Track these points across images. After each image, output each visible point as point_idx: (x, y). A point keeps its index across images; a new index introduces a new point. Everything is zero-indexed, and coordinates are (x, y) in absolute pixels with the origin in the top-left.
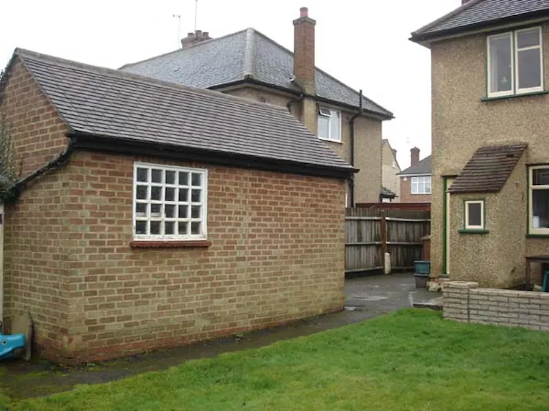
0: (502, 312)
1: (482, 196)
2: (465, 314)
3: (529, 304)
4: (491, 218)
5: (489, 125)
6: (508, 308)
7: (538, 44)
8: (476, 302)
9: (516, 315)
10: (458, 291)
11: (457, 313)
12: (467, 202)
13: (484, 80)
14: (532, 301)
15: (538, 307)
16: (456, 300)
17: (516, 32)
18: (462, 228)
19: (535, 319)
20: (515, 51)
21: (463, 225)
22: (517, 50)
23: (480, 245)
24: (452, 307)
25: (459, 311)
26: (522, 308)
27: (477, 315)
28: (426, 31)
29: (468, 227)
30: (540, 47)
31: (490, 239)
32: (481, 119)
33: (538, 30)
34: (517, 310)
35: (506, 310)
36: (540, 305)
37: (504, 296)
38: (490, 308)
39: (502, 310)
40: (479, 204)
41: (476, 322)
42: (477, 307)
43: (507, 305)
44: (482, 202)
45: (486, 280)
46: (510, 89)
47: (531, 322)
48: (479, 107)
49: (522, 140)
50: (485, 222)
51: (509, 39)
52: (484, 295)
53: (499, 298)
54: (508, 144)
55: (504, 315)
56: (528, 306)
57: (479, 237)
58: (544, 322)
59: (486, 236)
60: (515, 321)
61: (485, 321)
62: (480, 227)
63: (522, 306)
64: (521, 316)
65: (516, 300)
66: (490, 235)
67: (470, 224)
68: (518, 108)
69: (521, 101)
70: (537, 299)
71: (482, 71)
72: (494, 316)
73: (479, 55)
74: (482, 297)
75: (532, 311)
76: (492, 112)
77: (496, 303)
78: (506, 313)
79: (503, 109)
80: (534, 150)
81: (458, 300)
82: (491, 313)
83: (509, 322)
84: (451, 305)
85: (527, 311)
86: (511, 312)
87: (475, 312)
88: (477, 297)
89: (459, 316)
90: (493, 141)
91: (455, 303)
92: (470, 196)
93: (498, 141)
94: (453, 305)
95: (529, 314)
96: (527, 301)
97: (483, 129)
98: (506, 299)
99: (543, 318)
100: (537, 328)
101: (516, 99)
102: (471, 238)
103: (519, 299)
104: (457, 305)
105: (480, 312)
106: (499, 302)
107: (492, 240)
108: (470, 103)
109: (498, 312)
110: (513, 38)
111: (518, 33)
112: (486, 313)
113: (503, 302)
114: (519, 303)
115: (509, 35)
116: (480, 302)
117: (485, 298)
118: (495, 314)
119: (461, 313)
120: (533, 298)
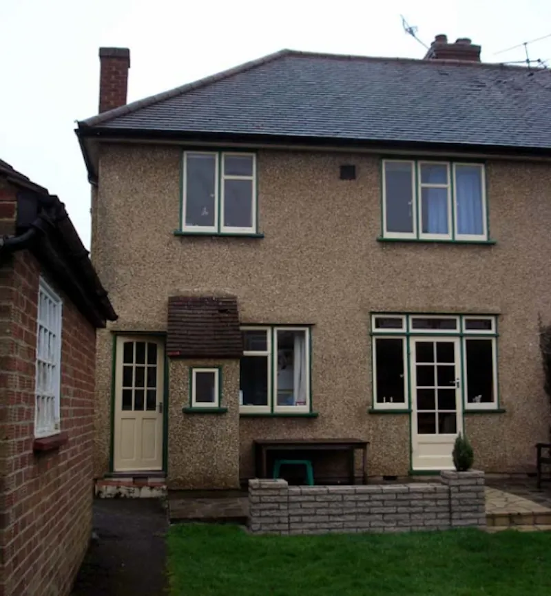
0: (334, 515)
1: (217, 363)
2: (285, 523)
3: (369, 501)
4: (230, 392)
5: (183, 267)
6: (342, 508)
7: (251, 174)
8: (298, 505)
9: (353, 518)
10: (277, 493)
11: (273, 524)
12: (195, 371)
13: (179, 206)
14: (374, 497)
15: (380, 503)
16: (271, 505)
17: (223, 154)
18: (188, 406)
19: (378, 520)
20: (221, 178)
21: (188, 401)
22: (224, 177)
23: (213, 429)
24: (267, 516)
25: (276, 520)
26: (360, 507)
27: (301, 522)
28: (99, 124)
29: (196, 405)
30: (253, 178)
31: (228, 421)
32: (173, 258)
33: (252, 157)
34: (354, 510)
35: (339, 511)
36: (383, 501)
37: (338, 494)
38: (319, 511)
39: (334, 512)
40: (213, 374)
41: (300, 531)
42: (301, 511)
43: (340, 505)
44: (216, 371)
45: (223, 476)
46: (213, 225)
47: (372, 524)
48: (170, 242)
49: (228, 291)
50: (220, 397)
51: (214, 161)
52: (309, 495)
53: (330, 497)
54: (211, 295)
55: (339, 519)
56: (368, 504)
57: (214, 419)
58: (388, 522)
59: (224, 416)
60: (352, 526)
61: (311, 529)
62: (214, 405)
63: (360, 504)
64: (361, 517)
65: (351, 498)
66: (229, 415)
67: (198, 400)
68: (224, 250)
69: (228, 242)
70: (379, 494)
71: (176, 194)
72: (325, 522)
73: (172, 173)
74: (306, 498)
75: (373, 510)
76: (189, 251)
77: (326, 504)
78: (339, 515)
79: (204, 250)
80: (244, 306)
81: (276, 505)
82: (320, 517)
83: (343, 528)
84: (264, 513)
85: (367, 510)
86: (346, 514)
87: (297, 519)
88: (300, 499)
89: (276, 527)
90: (190, 290)
91: (271, 509)
92: (199, 362)
93: (196, 290)
94: (268, 513)
95: (369, 514)
96: (366, 498)
97: (175, 272)
98: (339, 498)
99: (386, 518)
100: (380, 530)
101: (222, 238)
102: (202, 419)
103: (357, 496)
104: (275, 513)
105: (305, 519)
106: (330, 502)
107: (231, 421)
108: (158, 235)
109: (329, 515)
110: (219, 161)
111: (226, 157)
112: (312, 519)
113: (334, 502)
114: (356, 501)
115: (214, 155)
116: (304, 505)
117: (312, 498)
118: (326, 518)
119: (279, 523)
120: (375, 493)
